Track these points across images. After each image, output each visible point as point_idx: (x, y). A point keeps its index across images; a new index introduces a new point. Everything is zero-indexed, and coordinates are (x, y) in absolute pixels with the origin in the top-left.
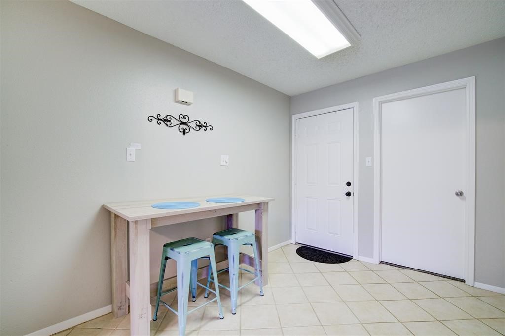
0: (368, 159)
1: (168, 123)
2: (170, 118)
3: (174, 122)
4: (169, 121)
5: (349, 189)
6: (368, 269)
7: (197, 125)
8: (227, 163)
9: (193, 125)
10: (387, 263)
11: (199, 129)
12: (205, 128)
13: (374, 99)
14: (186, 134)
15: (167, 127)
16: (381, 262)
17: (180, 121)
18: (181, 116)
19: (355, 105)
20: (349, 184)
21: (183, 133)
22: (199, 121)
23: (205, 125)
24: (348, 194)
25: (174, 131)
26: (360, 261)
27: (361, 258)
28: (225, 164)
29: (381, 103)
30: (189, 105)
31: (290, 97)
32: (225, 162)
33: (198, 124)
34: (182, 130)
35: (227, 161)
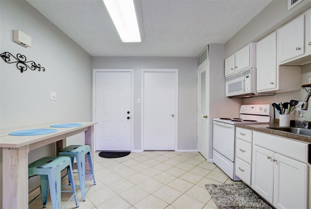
0: (138, 99)
1: (7, 59)
2: (8, 55)
3: (12, 59)
4: (8, 58)
5: (129, 115)
6: (140, 155)
7: (33, 66)
8: (55, 98)
9: (29, 64)
10: (147, 151)
11: (35, 69)
12: (39, 69)
13: (142, 69)
14: (24, 72)
15: (6, 63)
16: (144, 151)
17: (18, 59)
18: (19, 55)
19: (132, 70)
20: (128, 113)
21: (20, 70)
22: (34, 62)
23: (39, 66)
24: (128, 118)
25: (12, 68)
26: (135, 153)
27: (135, 151)
28: (53, 99)
29: (145, 72)
30: (26, 47)
31: (92, 56)
32: (53, 97)
33: (33, 64)
34: (20, 68)
35: (56, 96)
